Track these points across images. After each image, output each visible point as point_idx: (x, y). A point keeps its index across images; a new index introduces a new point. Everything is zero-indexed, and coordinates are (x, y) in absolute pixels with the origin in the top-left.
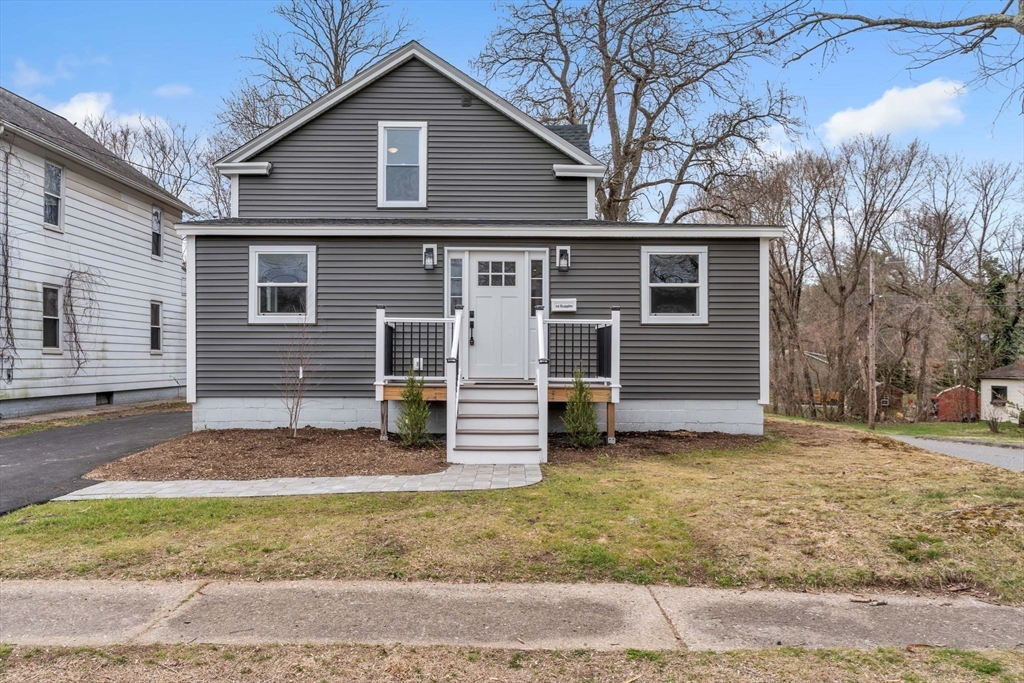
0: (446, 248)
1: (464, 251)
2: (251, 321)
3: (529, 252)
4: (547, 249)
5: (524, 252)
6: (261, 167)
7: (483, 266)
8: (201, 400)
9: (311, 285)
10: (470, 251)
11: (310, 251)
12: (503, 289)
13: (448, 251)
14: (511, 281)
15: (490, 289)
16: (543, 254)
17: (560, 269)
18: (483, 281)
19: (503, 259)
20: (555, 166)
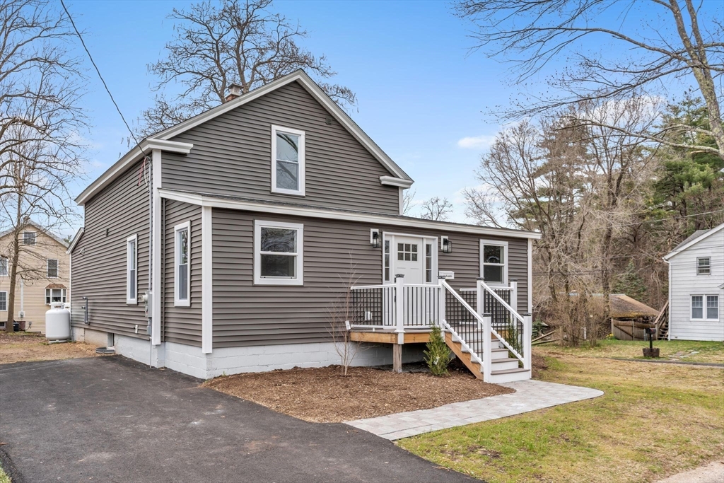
0: (384, 233)
1: (391, 236)
2: (256, 283)
3: (426, 238)
4: (437, 238)
5: (423, 238)
6: (185, 147)
7: (400, 246)
8: (216, 350)
9: (299, 254)
10: (395, 236)
11: (299, 228)
12: (411, 263)
13: (386, 235)
14: (415, 258)
15: (404, 262)
16: (434, 242)
17: (443, 251)
18: (400, 257)
19: (411, 242)
20: (381, 178)
